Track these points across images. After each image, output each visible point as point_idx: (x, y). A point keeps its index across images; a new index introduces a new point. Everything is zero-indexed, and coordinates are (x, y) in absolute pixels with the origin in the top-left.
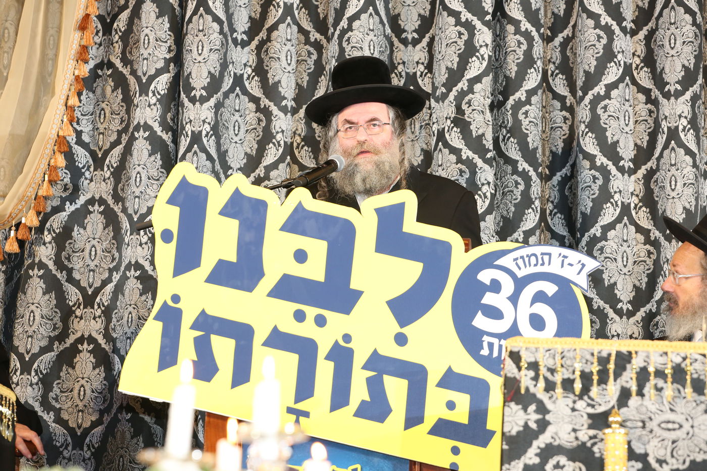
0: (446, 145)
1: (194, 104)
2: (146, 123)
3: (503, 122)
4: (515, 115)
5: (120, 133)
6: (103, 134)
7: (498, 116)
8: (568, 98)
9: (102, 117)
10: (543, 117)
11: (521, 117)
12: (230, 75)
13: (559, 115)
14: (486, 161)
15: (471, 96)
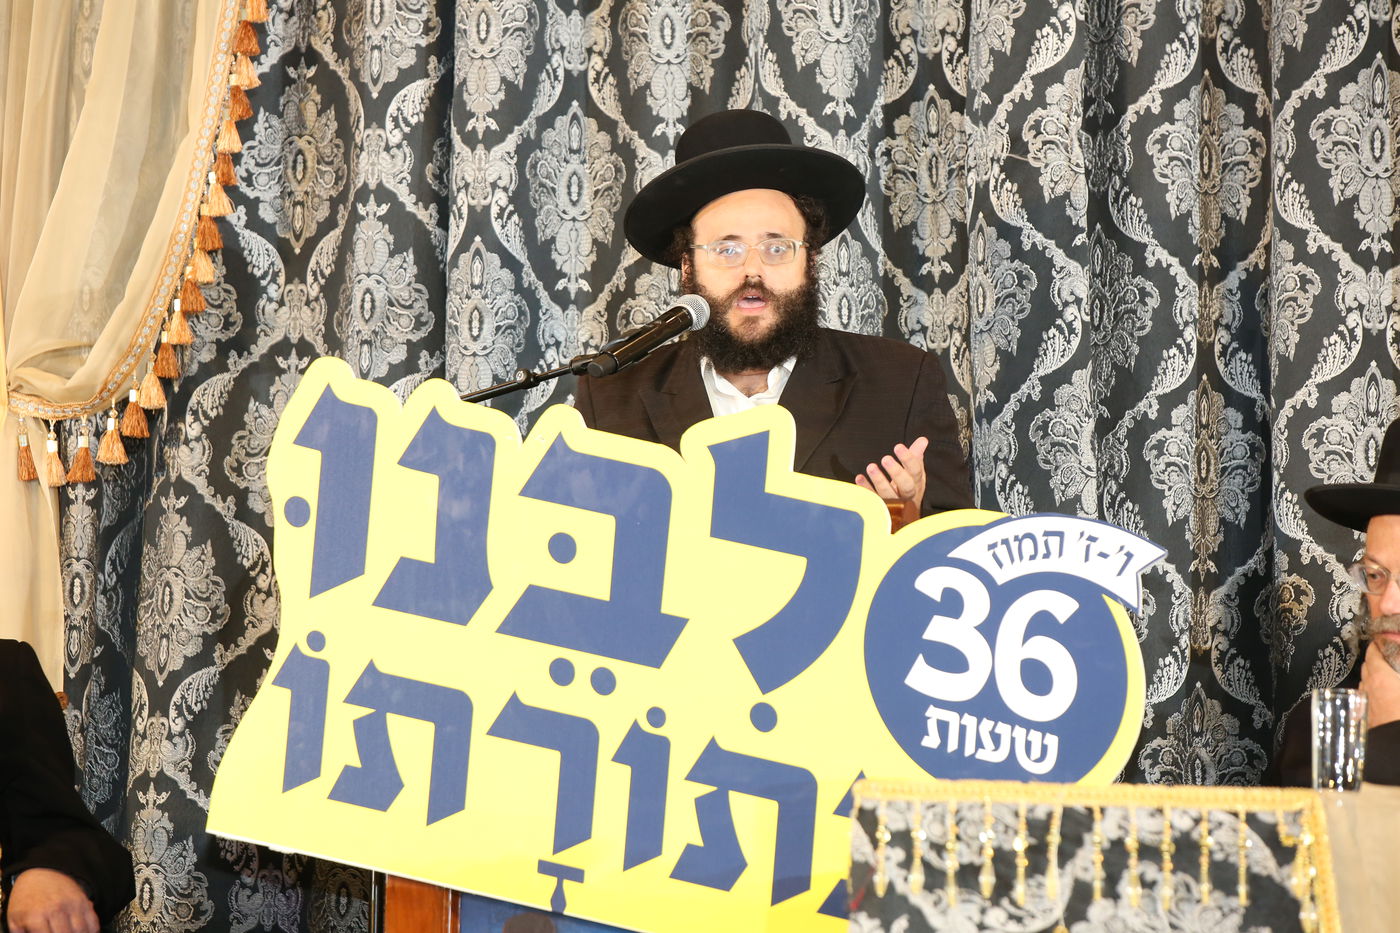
0: (993, 219)
1: (473, 149)
2: (380, 185)
3: (1115, 161)
4: (1138, 145)
5: (334, 203)
6: (301, 204)
7: (1105, 146)
8: (1259, 99)
9: (300, 168)
10: (1204, 144)
11: (1151, 149)
12: (556, 78)
13: (1239, 137)
14: (1073, 253)
15: (1039, 112)
